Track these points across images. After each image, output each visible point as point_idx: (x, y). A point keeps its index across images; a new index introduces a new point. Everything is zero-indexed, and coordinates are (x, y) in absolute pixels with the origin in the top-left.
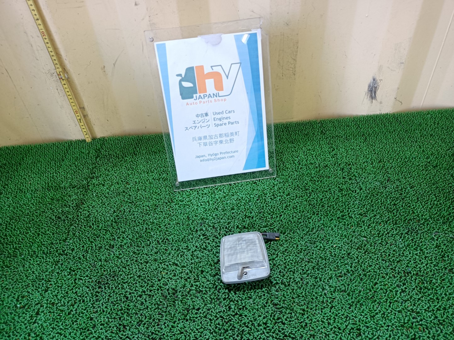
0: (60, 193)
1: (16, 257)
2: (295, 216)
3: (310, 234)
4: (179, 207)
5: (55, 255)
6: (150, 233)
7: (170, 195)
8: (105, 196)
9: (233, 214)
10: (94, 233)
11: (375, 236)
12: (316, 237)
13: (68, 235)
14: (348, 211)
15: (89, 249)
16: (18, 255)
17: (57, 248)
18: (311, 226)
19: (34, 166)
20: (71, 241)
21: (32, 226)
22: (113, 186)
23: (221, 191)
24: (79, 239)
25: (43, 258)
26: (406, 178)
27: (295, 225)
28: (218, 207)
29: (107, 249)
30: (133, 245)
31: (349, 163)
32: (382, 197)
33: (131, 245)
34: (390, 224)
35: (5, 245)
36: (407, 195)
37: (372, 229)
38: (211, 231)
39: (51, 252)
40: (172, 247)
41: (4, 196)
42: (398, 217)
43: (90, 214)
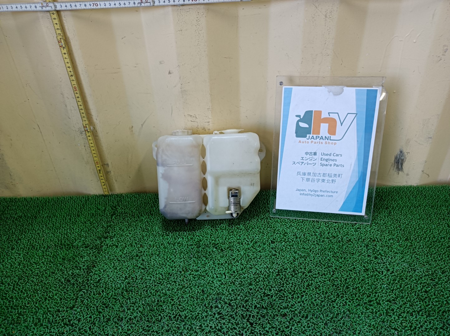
0: (72, 252)
1: (20, 323)
2: (318, 298)
3: (334, 321)
4: (193, 277)
5: (61, 325)
6: (162, 306)
7: (185, 263)
8: (117, 259)
9: (250, 290)
10: (103, 302)
11: (407, 328)
12: (342, 325)
13: (76, 302)
14: (375, 296)
15: (96, 320)
16: (22, 322)
17: (64, 316)
18: (335, 310)
19: (49, 220)
20: (78, 310)
21: (39, 288)
22: (126, 249)
23: (238, 262)
24: (87, 308)
25: (48, 328)
26: (436, 261)
27: (318, 309)
28: (235, 280)
29: (116, 323)
30: (143, 319)
31: (373, 239)
32: (412, 282)
33: (141, 319)
34: (422, 316)
35: (10, 310)
36: (439, 281)
37: (403, 320)
38: (227, 309)
39: (56, 320)
40: (185, 325)
41: (15, 252)
42: (431, 307)
43: (101, 279)
